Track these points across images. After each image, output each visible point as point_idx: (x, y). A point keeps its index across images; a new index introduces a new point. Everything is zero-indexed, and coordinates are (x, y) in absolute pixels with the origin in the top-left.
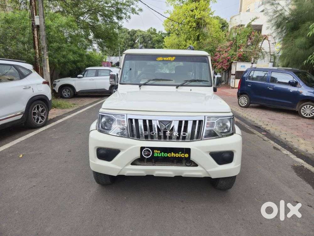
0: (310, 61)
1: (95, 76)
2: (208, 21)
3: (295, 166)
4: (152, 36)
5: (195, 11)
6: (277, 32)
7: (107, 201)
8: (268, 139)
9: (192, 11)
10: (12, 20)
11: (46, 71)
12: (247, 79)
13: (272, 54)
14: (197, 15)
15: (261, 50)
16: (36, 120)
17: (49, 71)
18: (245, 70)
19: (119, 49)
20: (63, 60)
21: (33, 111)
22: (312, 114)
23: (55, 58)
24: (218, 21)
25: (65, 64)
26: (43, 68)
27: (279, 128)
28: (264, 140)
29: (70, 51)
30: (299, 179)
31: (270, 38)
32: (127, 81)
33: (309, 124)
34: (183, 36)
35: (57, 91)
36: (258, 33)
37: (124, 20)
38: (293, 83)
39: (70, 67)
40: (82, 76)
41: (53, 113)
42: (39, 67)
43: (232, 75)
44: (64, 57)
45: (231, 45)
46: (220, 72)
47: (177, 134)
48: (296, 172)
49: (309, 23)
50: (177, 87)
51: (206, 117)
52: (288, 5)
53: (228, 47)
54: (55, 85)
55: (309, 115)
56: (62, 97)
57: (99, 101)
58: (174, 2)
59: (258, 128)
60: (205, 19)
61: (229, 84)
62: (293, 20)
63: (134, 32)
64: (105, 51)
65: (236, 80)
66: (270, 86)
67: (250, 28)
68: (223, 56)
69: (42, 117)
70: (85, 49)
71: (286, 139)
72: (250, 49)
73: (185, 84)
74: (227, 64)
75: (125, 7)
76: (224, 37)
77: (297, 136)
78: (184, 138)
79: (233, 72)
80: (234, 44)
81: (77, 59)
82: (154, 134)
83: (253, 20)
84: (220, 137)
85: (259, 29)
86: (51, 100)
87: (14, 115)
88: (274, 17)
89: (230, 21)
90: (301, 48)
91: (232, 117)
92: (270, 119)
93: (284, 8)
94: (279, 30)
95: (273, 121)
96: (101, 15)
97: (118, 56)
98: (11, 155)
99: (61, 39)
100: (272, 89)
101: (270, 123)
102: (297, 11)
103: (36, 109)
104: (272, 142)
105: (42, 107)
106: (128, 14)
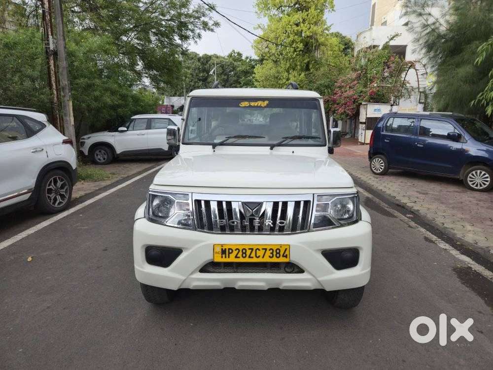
0: (480, 101)
1: (146, 129)
2: (322, 40)
3: (457, 268)
4: (235, 63)
5: (302, 25)
6: (428, 57)
7: (162, 329)
8: (416, 225)
9: (297, 25)
10: (15, 43)
11: (69, 123)
12: (383, 131)
13: (421, 90)
14: (306, 32)
15: (405, 85)
16: (52, 201)
17: (73, 123)
18: (380, 116)
19: (184, 86)
20: (94, 105)
21: (47, 187)
22: (485, 184)
23: (84, 102)
24: (339, 40)
25: (98, 110)
26: (64, 118)
27: (433, 206)
28: (410, 226)
29: (106, 90)
30: (465, 288)
31: (418, 66)
32: (194, 138)
33: (480, 201)
34: (284, 65)
35: (86, 153)
36: (400, 58)
37: (191, 41)
38: (454, 136)
39: (106, 115)
40: (126, 129)
41: (79, 189)
42: (58, 116)
43: (361, 123)
44: (96, 99)
45: (359, 78)
46: (342, 119)
47: (270, 223)
48: (459, 277)
49: (477, 42)
50: (272, 147)
51: (316, 196)
52: (444, 15)
53: (354, 80)
54: (83, 144)
55: (481, 186)
56: (94, 163)
57: (153, 167)
58: (269, 12)
59: (402, 208)
60: (318, 37)
61: (356, 138)
62: (453, 38)
63: (207, 59)
64: (163, 89)
65: (367, 131)
66: (419, 141)
67: (387, 51)
68: (345, 95)
69: (62, 196)
70: (131, 86)
71: (444, 224)
72: (388, 84)
73: (284, 143)
74: (352, 107)
75: (192, 20)
76: (347, 65)
77: (462, 218)
78: (282, 229)
79: (362, 118)
80: (363, 77)
81: (117, 103)
82: (236, 223)
83: (392, 39)
84: (338, 227)
85: (401, 51)
86: (76, 168)
87: (17, 194)
88: (422, 35)
89: (357, 40)
90: (465, 82)
91: (356, 195)
92: (420, 193)
93: (439, 20)
94: (432, 54)
95: (424, 196)
96: (155, 34)
97: (183, 96)
98: (12, 258)
99: (91, 73)
100: (422, 146)
101: (420, 199)
102: (459, 25)
103: (52, 184)
104: (423, 230)
105: (62, 180)
106: (197, 31)
